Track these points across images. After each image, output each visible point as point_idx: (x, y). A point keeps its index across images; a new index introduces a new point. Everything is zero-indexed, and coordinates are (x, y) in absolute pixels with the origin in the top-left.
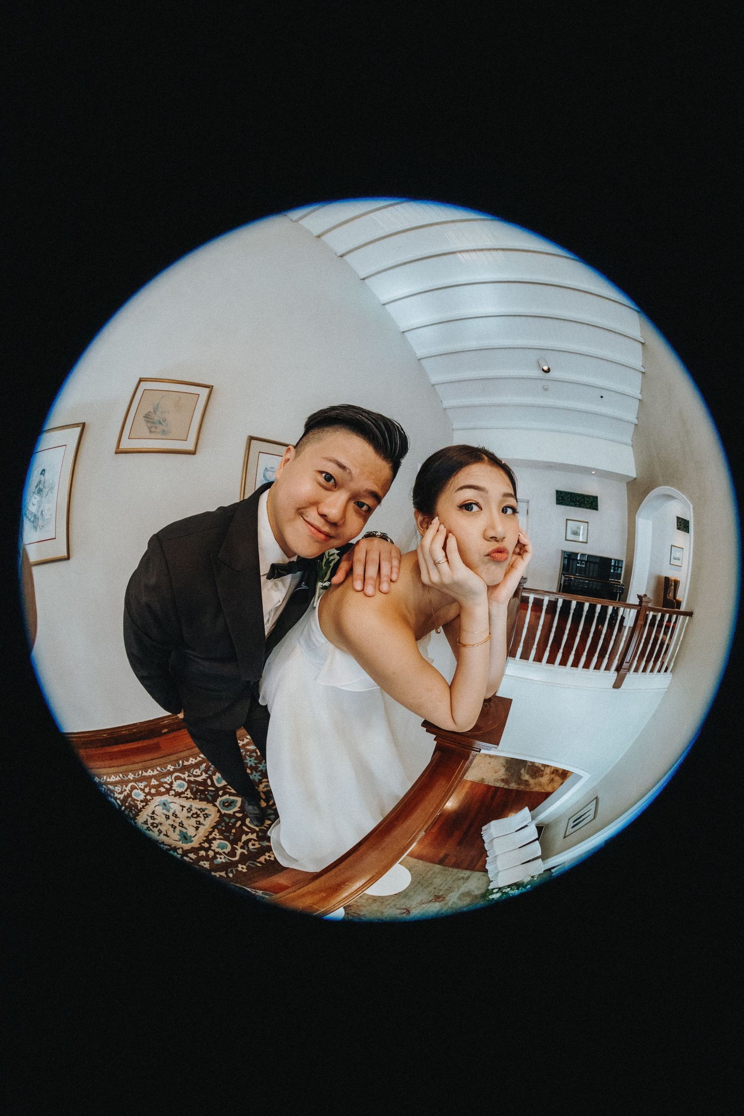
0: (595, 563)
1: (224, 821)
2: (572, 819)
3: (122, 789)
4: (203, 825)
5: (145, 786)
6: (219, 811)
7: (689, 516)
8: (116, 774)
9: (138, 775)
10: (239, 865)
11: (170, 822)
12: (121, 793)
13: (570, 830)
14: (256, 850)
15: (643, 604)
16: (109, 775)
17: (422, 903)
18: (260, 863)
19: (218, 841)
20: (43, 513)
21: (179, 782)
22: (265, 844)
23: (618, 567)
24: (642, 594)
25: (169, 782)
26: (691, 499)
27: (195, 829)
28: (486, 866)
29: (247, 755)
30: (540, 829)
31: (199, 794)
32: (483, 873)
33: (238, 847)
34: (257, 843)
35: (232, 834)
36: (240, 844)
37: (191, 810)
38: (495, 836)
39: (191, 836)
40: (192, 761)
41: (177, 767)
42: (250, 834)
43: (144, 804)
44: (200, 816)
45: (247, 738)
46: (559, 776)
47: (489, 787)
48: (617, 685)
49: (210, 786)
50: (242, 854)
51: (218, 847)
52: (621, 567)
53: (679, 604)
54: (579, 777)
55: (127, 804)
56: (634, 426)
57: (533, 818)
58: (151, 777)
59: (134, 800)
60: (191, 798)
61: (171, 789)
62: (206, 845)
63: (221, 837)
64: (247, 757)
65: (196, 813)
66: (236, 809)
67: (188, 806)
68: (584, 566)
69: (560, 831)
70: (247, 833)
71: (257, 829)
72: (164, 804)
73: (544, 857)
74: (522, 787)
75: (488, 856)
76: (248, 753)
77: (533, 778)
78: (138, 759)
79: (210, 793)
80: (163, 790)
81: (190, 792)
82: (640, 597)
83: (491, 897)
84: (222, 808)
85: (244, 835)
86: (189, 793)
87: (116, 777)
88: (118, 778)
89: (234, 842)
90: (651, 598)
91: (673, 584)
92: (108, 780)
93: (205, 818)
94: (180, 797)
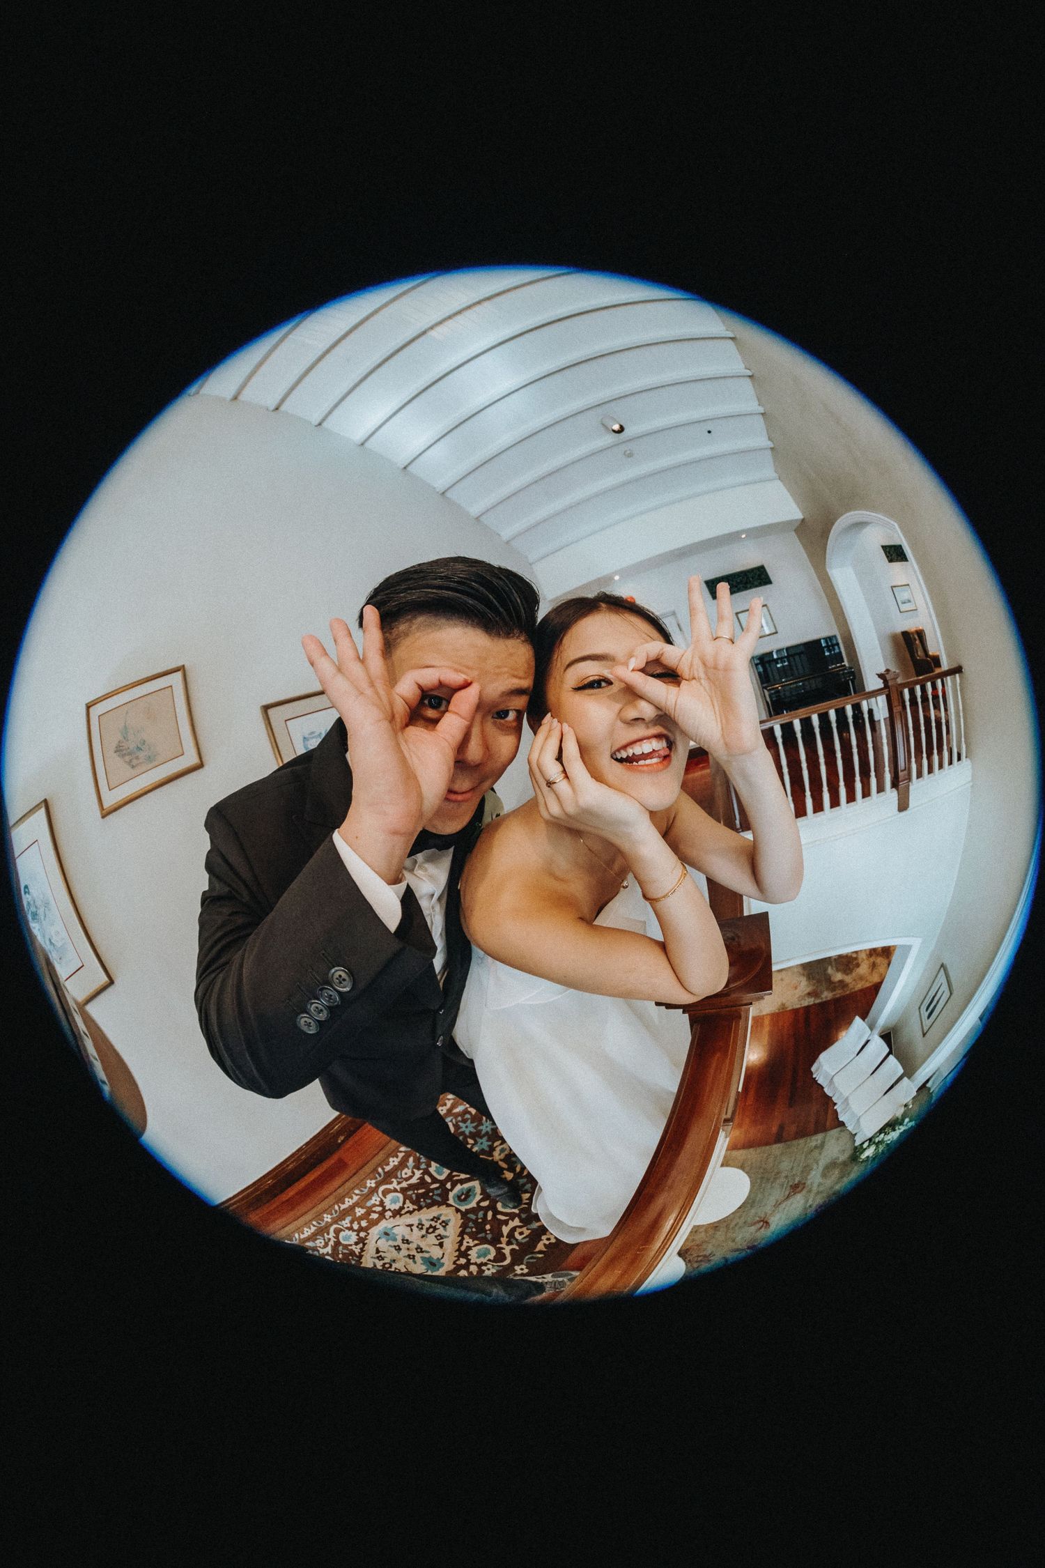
0: (799, 654)
1: (470, 1220)
2: (922, 1007)
3: (324, 1240)
4: (446, 1237)
5: (352, 1222)
6: (458, 1210)
7: (899, 538)
8: (307, 1224)
9: (336, 1212)
10: (516, 1268)
11: (404, 1252)
12: (326, 1245)
13: (927, 1023)
14: (527, 1239)
15: (890, 683)
16: (299, 1230)
17: (777, 1205)
18: (540, 1252)
19: (475, 1249)
20: (53, 941)
21: (390, 1196)
22: (535, 1225)
23: (833, 646)
24: (882, 670)
25: (378, 1203)
26: (891, 516)
27: (438, 1247)
28: (839, 1117)
29: (459, 1121)
30: (887, 1037)
31: (422, 1200)
32: (839, 1129)
33: (503, 1245)
34: (524, 1229)
35: (488, 1232)
36: (504, 1240)
37: (423, 1225)
38: (833, 1074)
39: (438, 1258)
40: (394, 1162)
41: (379, 1179)
42: (510, 1221)
43: (361, 1245)
44: (437, 1227)
45: (449, 1099)
46: (881, 956)
47: (795, 1011)
48: (903, 806)
49: (432, 1183)
50: (512, 1251)
51: (478, 1257)
52: (838, 644)
53: (936, 661)
54: (908, 948)
55: (340, 1256)
56: (769, 452)
57: (871, 1027)
58: (352, 1208)
59: (346, 1247)
60: (414, 1210)
61: (384, 1210)
62: (463, 1261)
63: (476, 1242)
64: (461, 1124)
65: (431, 1227)
66: (479, 1197)
67: (416, 1223)
68: (786, 664)
69: (913, 1031)
70: (506, 1223)
71: (516, 1211)
72: (386, 1234)
73: (909, 1072)
74: (839, 993)
75: (835, 1104)
76: (460, 1118)
77: (847, 974)
78: (325, 1192)
79: (436, 1192)
80: (375, 1216)
81: (411, 1202)
82: (881, 676)
83: (863, 1156)
84: (460, 1205)
85: (504, 1227)
86: (410, 1205)
87: (310, 1229)
88: (313, 1229)
89: (495, 1241)
90: (897, 671)
91: (917, 637)
92: (302, 1236)
93: (444, 1227)
94: (401, 1215)
